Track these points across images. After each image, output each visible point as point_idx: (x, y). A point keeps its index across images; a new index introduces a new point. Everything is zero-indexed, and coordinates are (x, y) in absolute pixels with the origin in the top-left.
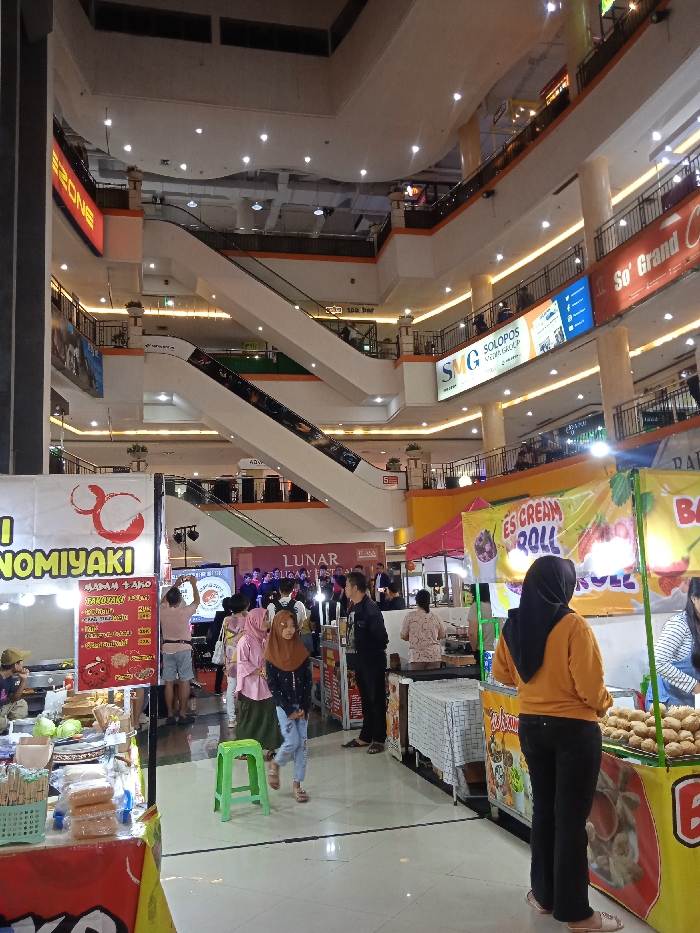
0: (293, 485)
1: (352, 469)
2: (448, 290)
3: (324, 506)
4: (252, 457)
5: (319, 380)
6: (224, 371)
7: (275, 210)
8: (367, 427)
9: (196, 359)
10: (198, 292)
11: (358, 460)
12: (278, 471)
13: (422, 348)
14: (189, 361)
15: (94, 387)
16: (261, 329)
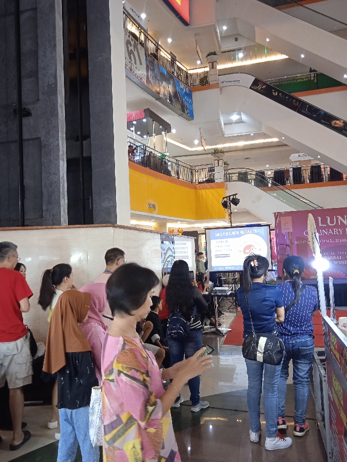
0: (331, 170)
4: (298, 152)
6: (276, 90)
9: (256, 85)
10: (257, 40)
14: (250, 88)
15: (186, 112)
16: (303, 56)
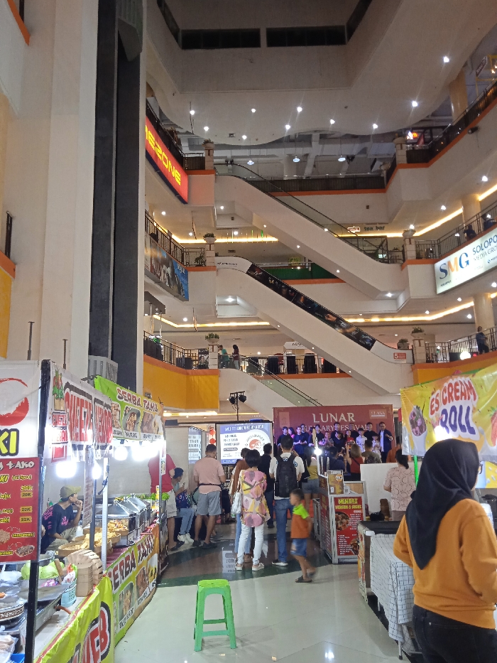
0: (325, 361)
1: (369, 347)
2: (443, 208)
3: (348, 376)
4: (293, 340)
5: (342, 281)
6: (272, 278)
7: (311, 161)
8: (382, 315)
9: (252, 271)
10: (254, 224)
11: (373, 341)
12: (313, 350)
13: (423, 254)
14: (247, 273)
15: (182, 294)
16: (298, 247)
